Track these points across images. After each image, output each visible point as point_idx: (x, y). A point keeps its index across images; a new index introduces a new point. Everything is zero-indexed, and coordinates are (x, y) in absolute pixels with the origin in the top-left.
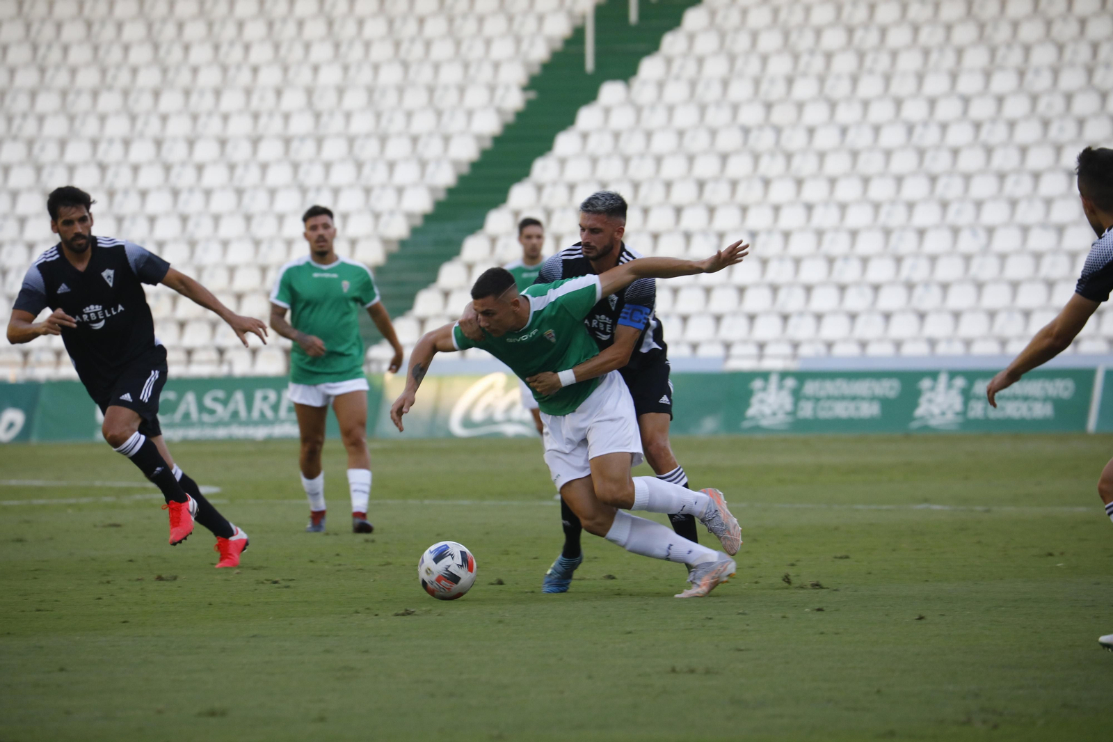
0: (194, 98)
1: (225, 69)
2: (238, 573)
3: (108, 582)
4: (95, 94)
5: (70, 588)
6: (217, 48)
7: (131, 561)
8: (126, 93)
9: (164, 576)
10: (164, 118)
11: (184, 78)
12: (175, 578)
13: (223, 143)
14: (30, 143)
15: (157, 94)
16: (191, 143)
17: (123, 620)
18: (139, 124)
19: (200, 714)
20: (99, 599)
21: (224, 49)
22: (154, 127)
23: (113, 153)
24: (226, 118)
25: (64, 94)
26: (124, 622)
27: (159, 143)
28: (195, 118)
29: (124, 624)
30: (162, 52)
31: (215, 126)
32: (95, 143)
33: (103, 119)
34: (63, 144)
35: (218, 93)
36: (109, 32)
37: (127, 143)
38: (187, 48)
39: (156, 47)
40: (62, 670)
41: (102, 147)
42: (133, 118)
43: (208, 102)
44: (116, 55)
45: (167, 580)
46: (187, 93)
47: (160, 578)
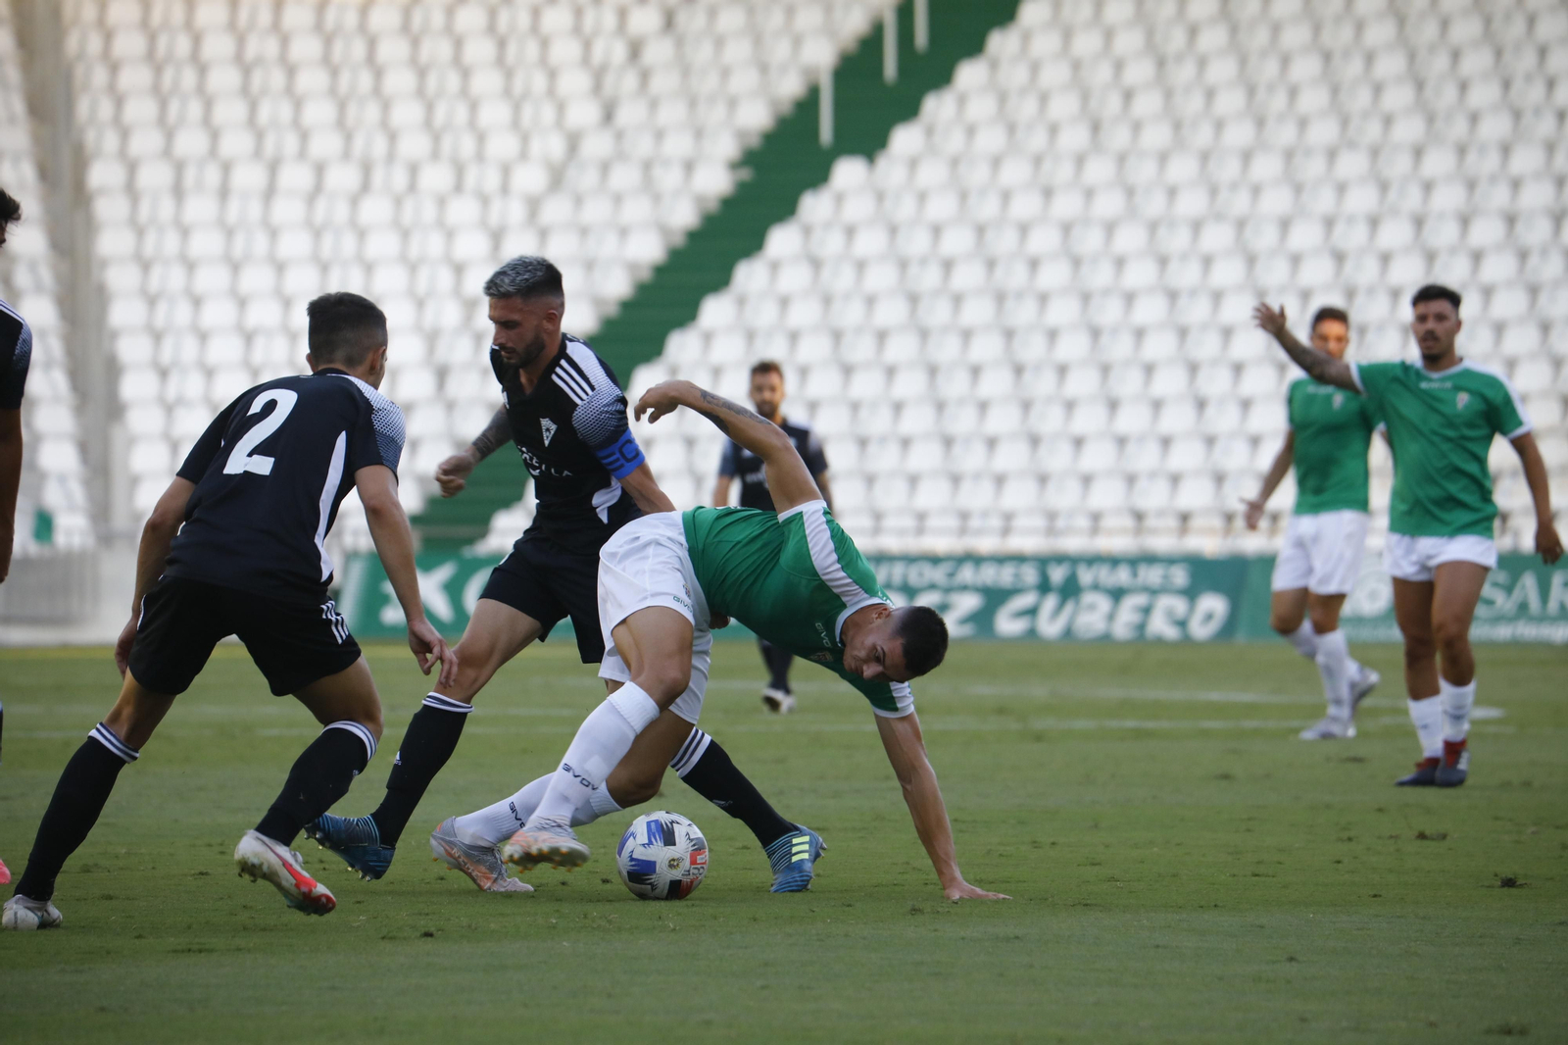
0: (1472, 157)
1: (1517, 115)
2: (1533, 833)
3: (1350, 839)
4: (1332, 154)
5: (1297, 845)
6: (1506, 85)
7: (1380, 810)
8: (1375, 152)
9: (1427, 833)
10: (1428, 187)
11: (1459, 128)
12: (1444, 837)
13: (1511, 220)
14: (1241, 224)
15: (1418, 153)
16: (1465, 221)
17: (1372, 893)
18: (1392, 195)
19: (1489, 1031)
20: (1339, 862)
21: (1518, 85)
22: (1413, 199)
23: (1353, 237)
24: (1516, 185)
25: (1289, 155)
26: (1375, 896)
27: (1419, 222)
28: (1471, 185)
29: (1375, 899)
30: (1428, 92)
31: (1500, 196)
32: (1329, 223)
33: (1341, 189)
34: (1285, 225)
35: (1506, 150)
36: (1354, 67)
37: (1374, 222)
38: (1464, 87)
39: (1420, 85)
40: (1291, 959)
41: (1339, 229)
42: (1384, 187)
43: (1491, 162)
44: (1363, 98)
45: (1433, 839)
46: (1462, 151)
47: (1422, 836)
